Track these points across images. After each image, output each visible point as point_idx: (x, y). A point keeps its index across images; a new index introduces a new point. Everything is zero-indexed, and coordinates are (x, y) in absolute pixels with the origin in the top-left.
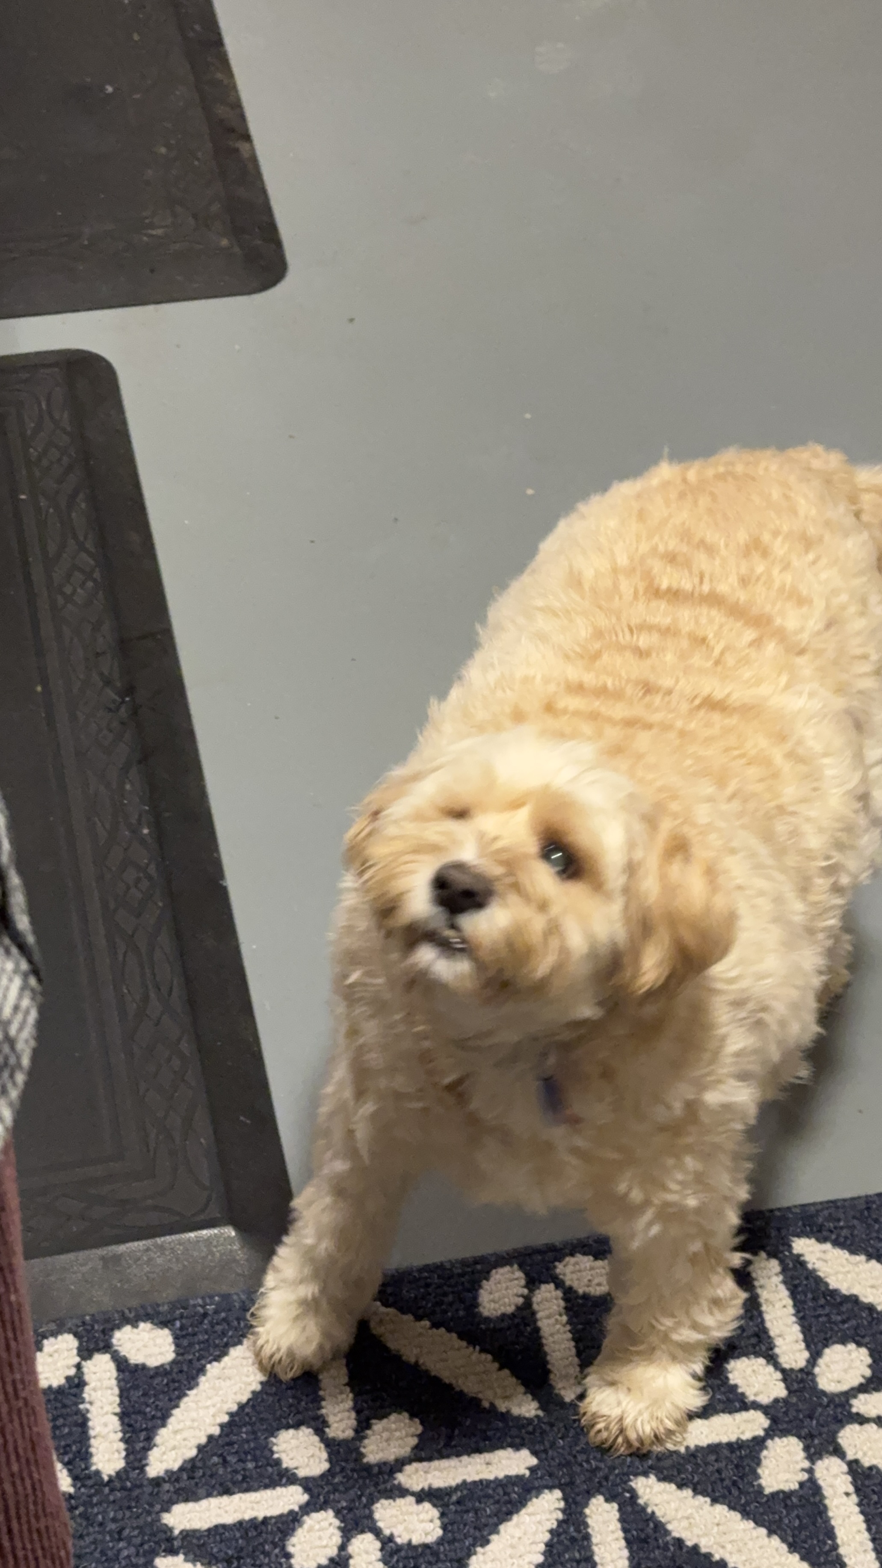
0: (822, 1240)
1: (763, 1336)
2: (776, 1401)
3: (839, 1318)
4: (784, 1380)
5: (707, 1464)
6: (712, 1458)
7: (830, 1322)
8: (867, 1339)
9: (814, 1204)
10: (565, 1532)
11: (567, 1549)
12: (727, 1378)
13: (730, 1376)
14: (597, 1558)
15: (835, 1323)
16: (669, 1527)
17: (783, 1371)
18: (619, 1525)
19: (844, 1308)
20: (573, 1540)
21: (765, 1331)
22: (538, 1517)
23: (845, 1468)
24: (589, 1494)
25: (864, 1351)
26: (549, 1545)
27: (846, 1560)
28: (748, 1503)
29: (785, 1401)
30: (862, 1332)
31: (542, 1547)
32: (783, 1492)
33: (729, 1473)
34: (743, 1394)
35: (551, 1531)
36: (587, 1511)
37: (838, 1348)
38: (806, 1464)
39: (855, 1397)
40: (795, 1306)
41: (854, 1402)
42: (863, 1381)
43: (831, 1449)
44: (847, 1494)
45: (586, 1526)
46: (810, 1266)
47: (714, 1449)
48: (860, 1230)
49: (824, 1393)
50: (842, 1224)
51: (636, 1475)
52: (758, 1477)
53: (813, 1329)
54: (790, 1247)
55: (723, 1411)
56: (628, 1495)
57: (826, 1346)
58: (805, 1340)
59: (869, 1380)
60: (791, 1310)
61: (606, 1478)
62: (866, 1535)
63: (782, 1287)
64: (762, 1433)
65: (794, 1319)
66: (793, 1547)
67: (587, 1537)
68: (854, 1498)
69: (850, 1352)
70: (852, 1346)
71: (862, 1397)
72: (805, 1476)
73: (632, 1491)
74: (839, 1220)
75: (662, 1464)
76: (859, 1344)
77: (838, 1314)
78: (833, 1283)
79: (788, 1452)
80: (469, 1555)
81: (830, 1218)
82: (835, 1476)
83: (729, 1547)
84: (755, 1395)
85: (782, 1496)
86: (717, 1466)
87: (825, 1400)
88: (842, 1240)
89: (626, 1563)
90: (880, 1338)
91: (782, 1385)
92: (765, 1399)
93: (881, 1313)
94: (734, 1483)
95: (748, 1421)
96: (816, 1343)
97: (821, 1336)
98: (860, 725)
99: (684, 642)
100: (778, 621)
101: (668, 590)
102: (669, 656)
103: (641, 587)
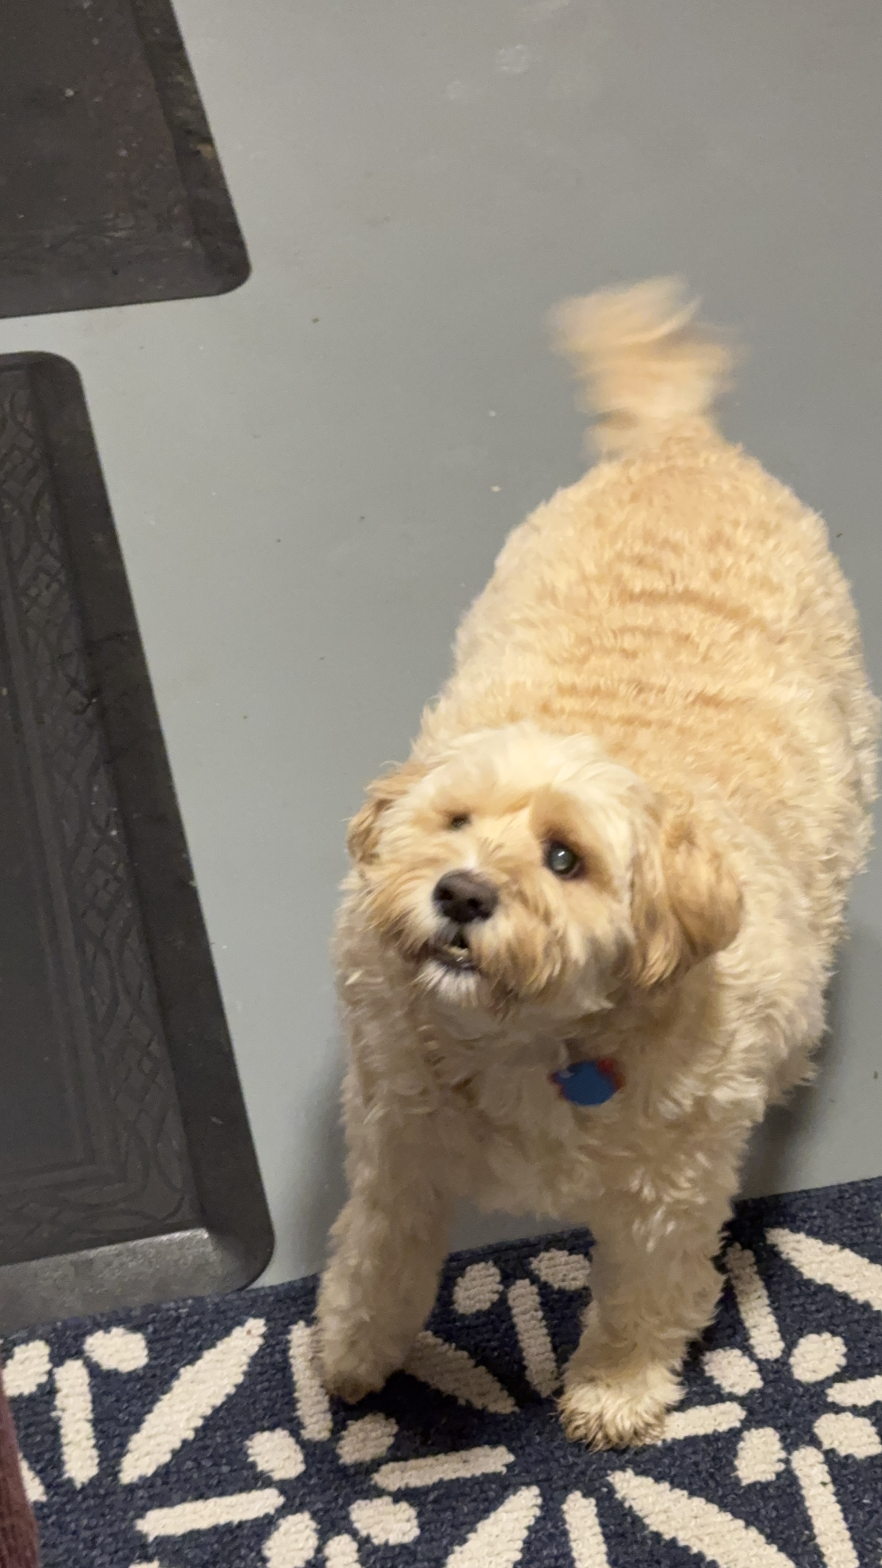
0: (795, 1229)
1: (738, 1326)
2: (752, 1392)
3: (813, 1308)
4: (760, 1371)
5: (684, 1457)
6: (690, 1450)
7: (805, 1311)
8: (842, 1329)
9: (787, 1194)
10: (543, 1528)
11: (545, 1546)
12: (703, 1371)
13: (706, 1368)
14: (575, 1554)
15: (811, 1313)
16: (647, 1521)
17: (759, 1362)
18: (596, 1521)
19: (818, 1299)
20: (551, 1536)
21: (740, 1322)
22: (515, 1515)
23: (821, 1457)
24: (567, 1490)
25: (838, 1340)
26: (527, 1542)
27: (823, 1550)
28: (724, 1496)
29: (761, 1391)
30: (837, 1321)
31: (520, 1545)
32: (759, 1483)
33: (706, 1465)
34: (719, 1387)
35: (529, 1528)
36: (565, 1507)
37: (813, 1337)
38: (783, 1455)
39: (831, 1386)
40: (769, 1296)
41: (830, 1391)
42: (838, 1370)
43: (807, 1438)
44: (824, 1484)
45: (564, 1522)
46: (784, 1256)
47: (691, 1441)
48: (833, 1221)
49: (799, 1383)
50: (815, 1213)
51: (613, 1469)
52: (735, 1469)
53: (788, 1320)
54: (764, 1238)
55: (700, 1403)
56: (605, 1490)
57: (801, 1336)
58: (780, 1331)
59: (845, 1369)
60: (766, 1301)
61: (583, 1473)
62: (843, 1525)
63: (756, 1277)
64: (738, 1424)
65: (769, 1309)
66: (771, 1538)
67: (565, 1533)
68: (831, 1488)
69: (824, 1342)
70: (826, 1336)
71: (837, 1386)
72: (782, 1467)
73: (609, 1486)
74: (811, 1210)
75: (638, 1458)
76: (834, 1334)
77: (813, 1303)
78: (808, 1272)
79: (765, 1443)
80: (446, 1555)
81: (803, 1207)
82: (812, 1466)
83: (707, 1540)
84: (732, 1386)
85: (759, 1489)
86: (694, 1458)
87: (801, 1390)
88: (816, 1229)
89: (604, 1558)
90: (855, 1326)
91: (758, 1376)
92: (741, 1391)
93: (855, 1302)
94: (712, 1475)
95: (723, 1413)
96: (791, 1333)
97: (796, 1326)
98: (842, 708)
99: (669, 641)
100: (756, 612)
101: (643, 593)
102: (658, 655)
103: (615, 592)
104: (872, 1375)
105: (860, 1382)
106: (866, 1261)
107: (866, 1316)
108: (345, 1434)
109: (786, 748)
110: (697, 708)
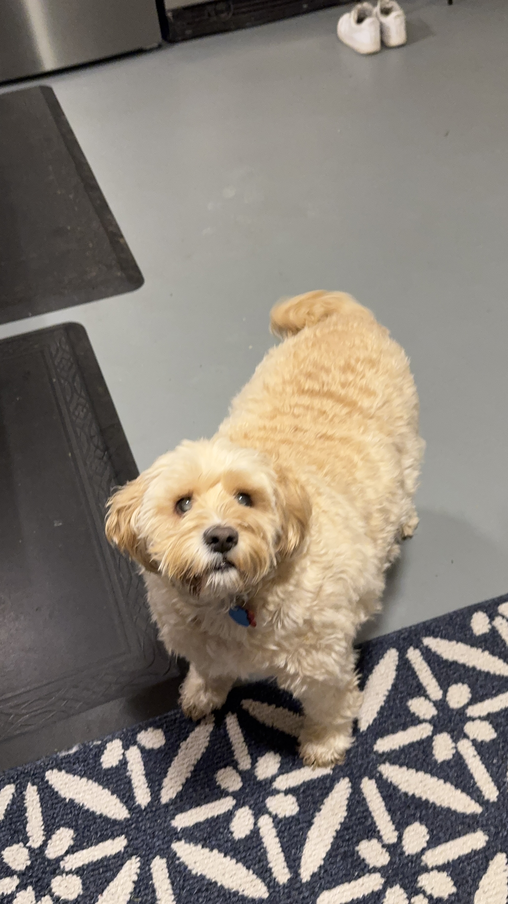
0: (435, 637)
1: (420, 686)
2: (433, 717)
4: (435, 706)
5: (410, 754)
6: (412, 749)
7: (448, 674)
8: (466, 680)
9: (428, 621)
10: (354, 798)
11: (357, 807)
12: (410, 710)
13: (411, 708)
14: (371, 809)
15: (450, 675)
16: (400, 787)
17: (433, 702)
18: (377, 791)
19: (452, 667)
20: (358, 802)
21: (421, 684)
22: (341, 794)
23: (471, 744)
24: (361, 777)
25: (466, 686)
26: (348, 805)
27: (481, 788)
28: (432, 769)
29: (437, 716)
30: (463, 677)
31: (345, 808)
32: (446, 761)
33: (421, 755)
34: (418, 717)
35: (348, 799)
36: (362, 786)
37: (454, 686)
38: (453, 745)
39: (467, 709)
40: (431, 670)
41: (467, 711)
42: (469, 700)
43: (462, 735)
44: (475, 756)
45: (363, 794)
46: (433, 650)
47: (411, 745)
48: (450, 629)
49: (453, 710)
50: (442, 628)
51: (380, 764)
52: (433, 755)
53: (442, 680)
54: (422, 643)
55: (411, 726)
56: (378, 775)
57: (449, 686)
58: (439, 685)
59: (472, 699)
60: (430, 672)
61: (367, 768)
62: (487, 774)
63: (423, 662)
64: (430, 734)
65: (432, 676)
66: (457, 786)
67: (364, 799)
68: (478, 758)
69: (460, 688)
70: (460, 685)
71: (470, 708)
72: (454, 751)
73: (380, 772)
74: (440, 627)
75: (390, 757)
76: (463, 683)
77: (451, 670)
78: (445, 656)
79: (444, 740)
80: (313, 818)
81: (436, 627)
82: (468, 748)
83: (428, 792)
84: (424, 715)
85: (446, 763)
86: (415, 753)
87: (455, 713)
88: (443, 635)
89: (384, 808)
90: (471, 678)
91: (434, 709)
92: (428, 717)
93: (468, 667)
94: (424, 760)
95: (423, 729)
96: (444, 686)
97: (446, 682)
98: (400, 450)
99: (316, 413)
100: (359, 404)
101: (308, 390)
102: (308, 417)
103: (296, 389)
104: (484, 700)
105: (479, 704)
106: (469, 647)
107: (475, 673)
108: (257, 764)
109: (362, 459)
110: (322, 440)
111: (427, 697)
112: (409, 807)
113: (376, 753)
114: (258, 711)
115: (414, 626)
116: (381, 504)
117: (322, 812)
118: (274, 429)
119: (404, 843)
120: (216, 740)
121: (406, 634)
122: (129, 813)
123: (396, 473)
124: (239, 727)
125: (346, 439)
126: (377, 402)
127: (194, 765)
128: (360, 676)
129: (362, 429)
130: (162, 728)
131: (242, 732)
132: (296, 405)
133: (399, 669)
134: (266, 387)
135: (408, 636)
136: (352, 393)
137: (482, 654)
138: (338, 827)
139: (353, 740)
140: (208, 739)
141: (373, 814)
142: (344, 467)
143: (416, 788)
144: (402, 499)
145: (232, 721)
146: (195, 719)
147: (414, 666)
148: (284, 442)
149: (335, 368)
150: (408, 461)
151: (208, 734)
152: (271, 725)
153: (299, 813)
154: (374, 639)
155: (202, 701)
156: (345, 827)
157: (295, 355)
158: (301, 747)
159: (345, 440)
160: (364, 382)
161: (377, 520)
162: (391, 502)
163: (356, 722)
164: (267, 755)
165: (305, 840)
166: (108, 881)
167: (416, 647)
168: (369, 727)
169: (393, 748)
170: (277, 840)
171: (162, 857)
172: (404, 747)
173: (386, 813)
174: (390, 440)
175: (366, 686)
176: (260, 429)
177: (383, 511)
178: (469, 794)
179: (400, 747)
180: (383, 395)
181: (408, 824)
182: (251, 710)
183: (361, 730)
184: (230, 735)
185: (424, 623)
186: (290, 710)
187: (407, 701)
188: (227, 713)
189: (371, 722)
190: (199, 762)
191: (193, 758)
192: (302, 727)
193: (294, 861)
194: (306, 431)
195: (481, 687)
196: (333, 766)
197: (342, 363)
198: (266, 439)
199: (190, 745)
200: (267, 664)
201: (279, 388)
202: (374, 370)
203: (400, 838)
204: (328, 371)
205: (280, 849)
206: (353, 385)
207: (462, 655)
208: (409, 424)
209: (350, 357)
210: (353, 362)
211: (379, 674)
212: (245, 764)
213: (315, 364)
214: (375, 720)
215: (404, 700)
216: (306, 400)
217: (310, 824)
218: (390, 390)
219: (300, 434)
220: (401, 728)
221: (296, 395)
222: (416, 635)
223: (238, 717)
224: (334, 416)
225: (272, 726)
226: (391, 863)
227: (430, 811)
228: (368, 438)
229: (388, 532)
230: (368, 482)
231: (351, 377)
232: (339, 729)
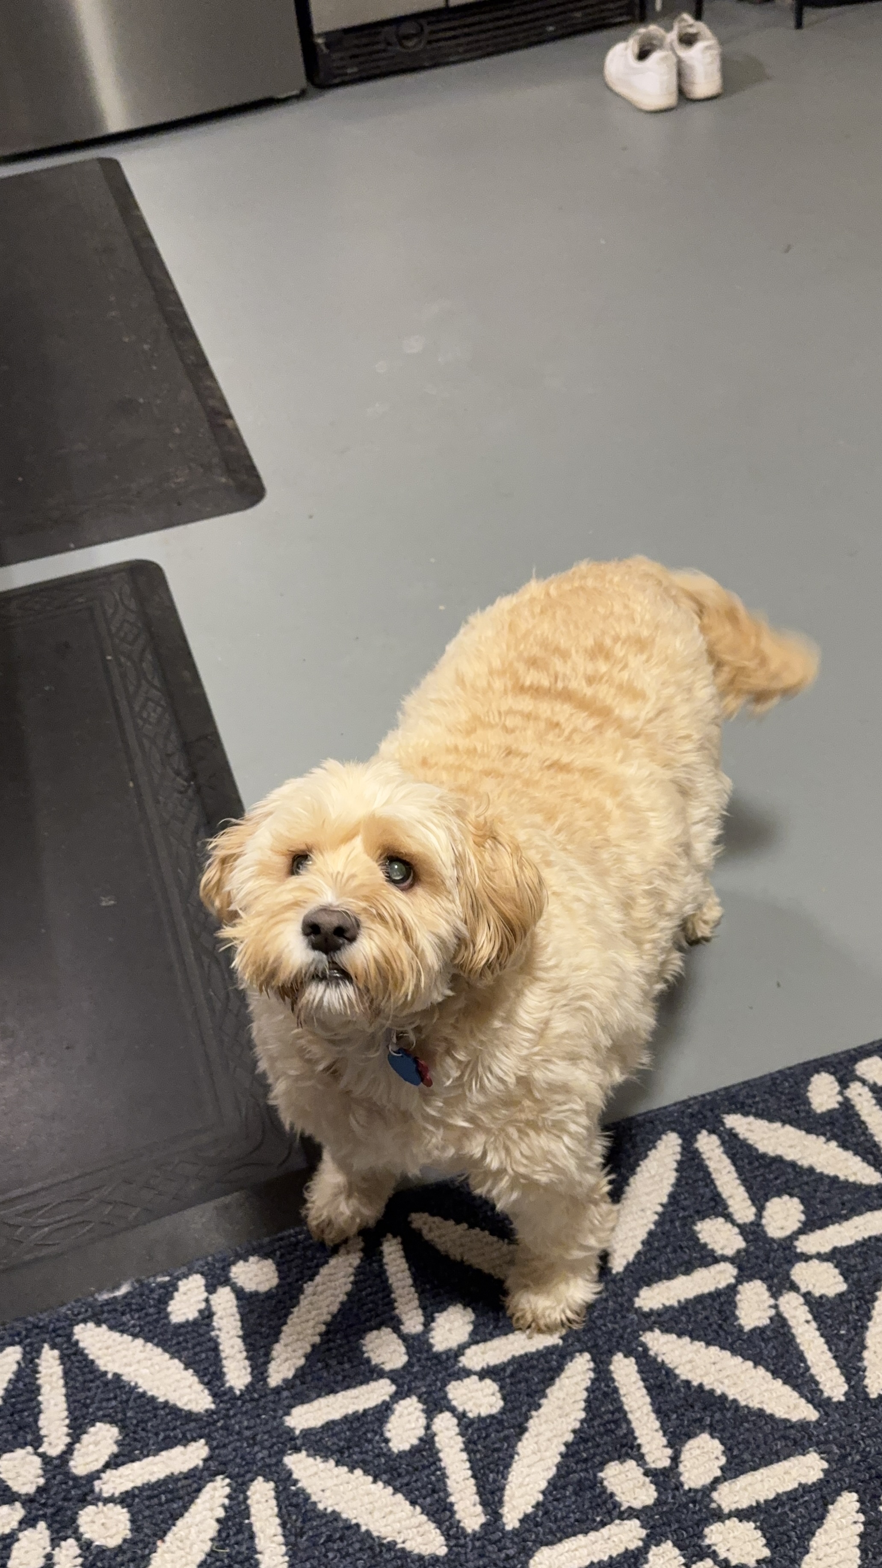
0: (746, 1114)
1: (718, 1199)
2: (739, 1252)
3: (772, 1176)
4: (741, 1233)
5: (696, 1313)
6: (700, 1307)
7: (765, 1179)
8: (796, 1190)
9: (733, 1086)
10: (599, 1389)
11: (602, 1404)
12: (698, 1239)
13: (700, 1236)
14: (626, 1408)
15: (770, 1181)
16: (677, 1372)
17: (739, 1226)
18: (638, 1376)
19: (774, 1167)
20: (605, 1394)
21: (719, 1195)
22: (575, 1380)
23: (802, 1300)
24: (611, 1353)
25: (796, 1200)
26: (587, 1401)
27: (818, 1378)
28: (734, 1342)
29: (746, 1250)
30: (791, 1185)
31: (582, 1405)
32: (759, 1328)
33: (715, 1318)
34: (713, 1251)
35: (587, 1389)
36: (612, 1368)
37: (776, 1200)
38: (772, 1302)
39: (797, 1239)
40: (737, 1171)
41: (796, 1243)
42: (800, 1225)
43: (788, 1285)
44: (808, 1322)
45: (613, 1380)
46: (741, 1137)
47: (700, 1299)
48: (772, 1103)
49: (773, 1240)
50: (757, 1099)
51: (644, 1331)
52: (737, 1318)
53: (755, 1189)
54: (723, 1124)
55: (700, 1266)
56: (640, 1349)
57: (767, 1200)
58: (750, 1198)
59: (805, 1224)
60: (735, 1175)
61: (622, 1337)
62: (829, 1355)
63: (724, 1157)
64: (733, 1281)
65: (738, 1182)
66: (775, 1374)
67: (616, 1390)
68: (814, 1325)
69: (785, 1203)
70: (786, 1198)
71: (802, 1238)
72: (772, 1312)
73: (643, 1345)
74: (754, 1097)
75: (662, 1319)
76: (791, 1195)
77: (771, 1172)
78: (762, 1148)
79: (756, 1294)
80: (527, 1418)
81: (748, 1096)
82: (796, 1308)
83: (726, 1381)
84: (722, 1249)
85: (759, 1332)
86: (704, 1313)
87: (775, 1246)
88: (760, 1112)
89: (650, 1408)
90: (806, 1188)
91: (740, 1238)
92: (730, 1252)
93: (801, 1167)
94: (720, 1326)
95: (720, 1272)
96: (759, 1200)
97: (762, 1193)
98: (684, 791)
99: (542, 725)
100: (617, 712)
101: (531, 687)
102: (529, 733)
103: (509, 685)
104: (827, 1225)
105: (819, 1233)
106: (803, 1133)
107: (813, 1178)
108: (433, 1325)
109: (620, 805)
110: (552, 771)
111: (728, 1217)
112: (692, 1406)
113: (638, 1311)
114: (437, 1233)
115: (709, 1094)
116: (651, 883)
117: (542, 1410)
118: (472, 752)
119: (681, 1468)
120: (365, 1281)
121: (696, 1107)
122: (214, 1402)
123: (677, 831)
124: (404, 1260)
125: (592, 770)
126: (647, 710)
127: (325, 1323)
128: (612, 1177)
129: (620, 755)
130: (273, 1259)
131: (410, 1269)
132: (510, 712)
133: (681, 1167)
134: (460, 681)
135: (700, 1112)
136: (605, 694)
137: (825, 1146)
138: (570, 1437)
139: (599, 1287)
140: (352, 1278)
141: (630, 1416)
142: (588, 820)
143: (707, 1374)
144: (685, 875)
145: (391, 1249)
146: (329, 1244)
147: (707, 1162)
148: (487, 773)
149: (577, 652)
150: (698, 811)
151: (351, 1270)
152: (458, 1258)
153: (503, 1411)
154: (640, 1115)
155: (342, 1214)
156: (581, 1436)
157: (512, 627)
158: (510, 1298)
159: (590, 773)
160: (625, 675)
161: (643, 910)
162: (668, 879)
163: (605, 1257)
164: (451, 1309)
165: (512, 1457)
166: (175, 1516)
167: (712, 1131)
168: (627, 1268)
169: (668, 1304)
170: (464, 1456)
171: (267, 1480)
172: (688, 1301)
173: (653, 1416)
174: (668, 774)
175: (624, 1196)
176: (448, 751)
177: (655, 894)
178: (795, 1387)
179: (679, 1302)
180: (658, 699)
181: (690, 1436)
182: (425, 1232)
183: (614, 1272)
184: (388, 1274)
185: (726, 1089)
186: (492, 1233)
187: (694, 1223)
188: (385, 1236)
189: (631, 1258)
190: (334, 1317)
191: (325, 1310)
192: (511, 1262)
193: (493, 1493)
194: (525, 756)
195: (822, 1202)
196: (564, 1332)
197: (590, 642)
198: (459, 768)
199: (320, 1289)
200: (451, 1152)
201: (482, 683)
202: (644, 657)
203: (675, 1459)
204: (564, 655)
205: (470, 1473)
206: (607, 681)
207: (791, 1147)
208: (701, 748)
209: (603, 633)
210: (608, 642)
211: (647, 1175)
212: (413, 1323)
213: (544, 644)
214: (638, 1254)
215: (688, 1222)
216: (526, 704)
217: (522, 1430)
218: (671, 690)
219: (516, 761)
220: (683, 1269)
221: (510, 696)
222: (712, 1110)
223: (402, 1243)
224: (575, 730)
225: (462, 1261)
226: (658, 1502)
227: (729, 1415)
228: (630, 771)
229: (662, 930)
230: (629, 845)
231: (603, 667)
232: (575, 1268)
